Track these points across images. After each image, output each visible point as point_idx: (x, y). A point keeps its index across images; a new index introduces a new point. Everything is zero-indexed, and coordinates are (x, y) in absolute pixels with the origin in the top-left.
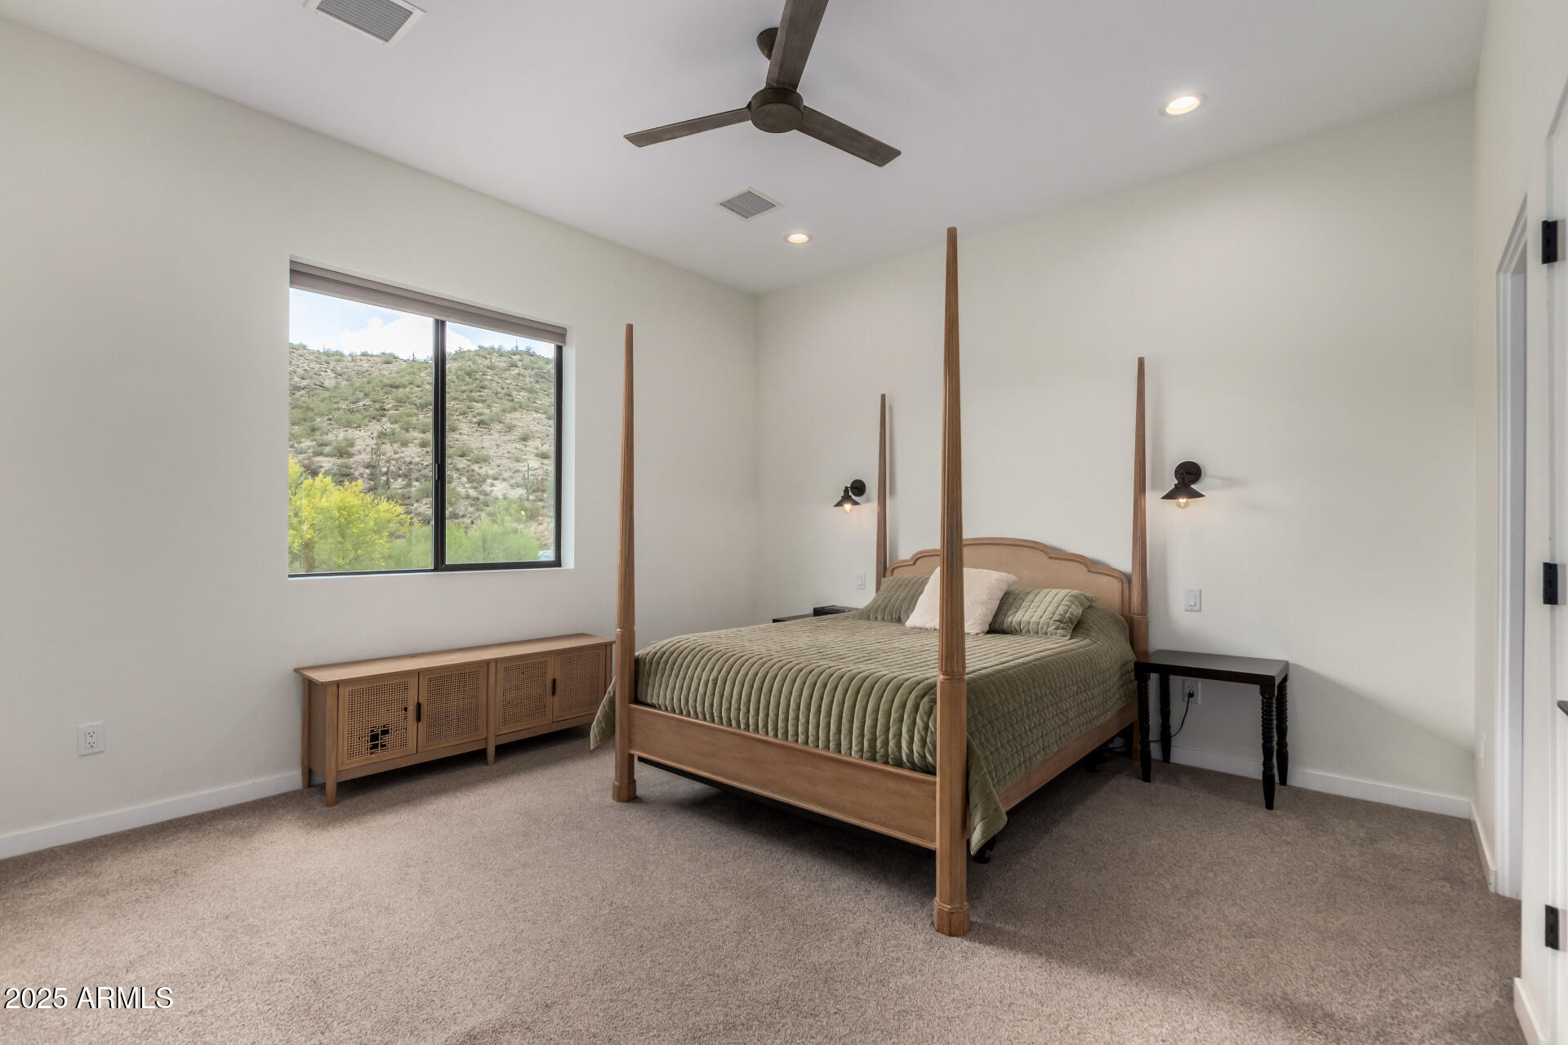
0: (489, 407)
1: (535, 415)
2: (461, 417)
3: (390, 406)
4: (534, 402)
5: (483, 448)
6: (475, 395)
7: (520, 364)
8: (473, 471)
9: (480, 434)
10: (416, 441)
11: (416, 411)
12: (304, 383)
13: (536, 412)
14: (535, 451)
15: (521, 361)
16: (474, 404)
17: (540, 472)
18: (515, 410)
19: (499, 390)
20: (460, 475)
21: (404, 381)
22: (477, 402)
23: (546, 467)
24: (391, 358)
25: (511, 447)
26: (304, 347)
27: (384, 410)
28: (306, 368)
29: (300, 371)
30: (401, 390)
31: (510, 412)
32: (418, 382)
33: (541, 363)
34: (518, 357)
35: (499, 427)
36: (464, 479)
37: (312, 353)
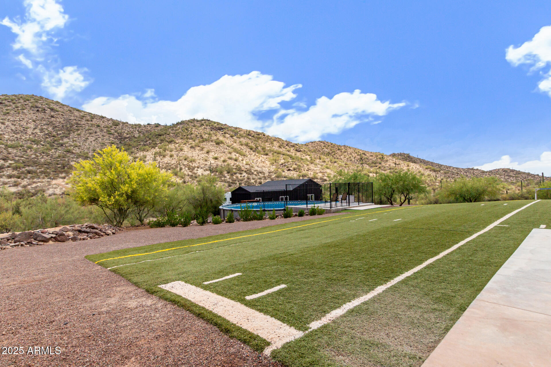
0: (194, 141)
1: (211, 143)
2: (184, 145)
3: (158, 142)
4: (211, 138)
5: (193, 156)
6: (189, 136)
7: (205, 124)
8: (190, 165)
9: (191, 151)
10: (168, 155)
11: (168, 144)
12: (128, 136)
13: (212, 142)
14: (212, 157)
15: (205, 123)
16: (189, 140)
17: (215, 165)
18: (203, 141)
19: (198, 134)
20: (185, 167)
21: (163, 133)
22: (190, 139)
23: (217, 163)
24: (158, 125)
25: (203, 156)
26: (127, 123)
27: (157, 144)
28: (128, 130)
29: (126, 132)
30: (162, 136)
31: (202, 143)
32: (168, 133)
33: (213, 124)
34: (204, 121)
35: (199, 148)
36: (187, 169)
37: (130, 125)
